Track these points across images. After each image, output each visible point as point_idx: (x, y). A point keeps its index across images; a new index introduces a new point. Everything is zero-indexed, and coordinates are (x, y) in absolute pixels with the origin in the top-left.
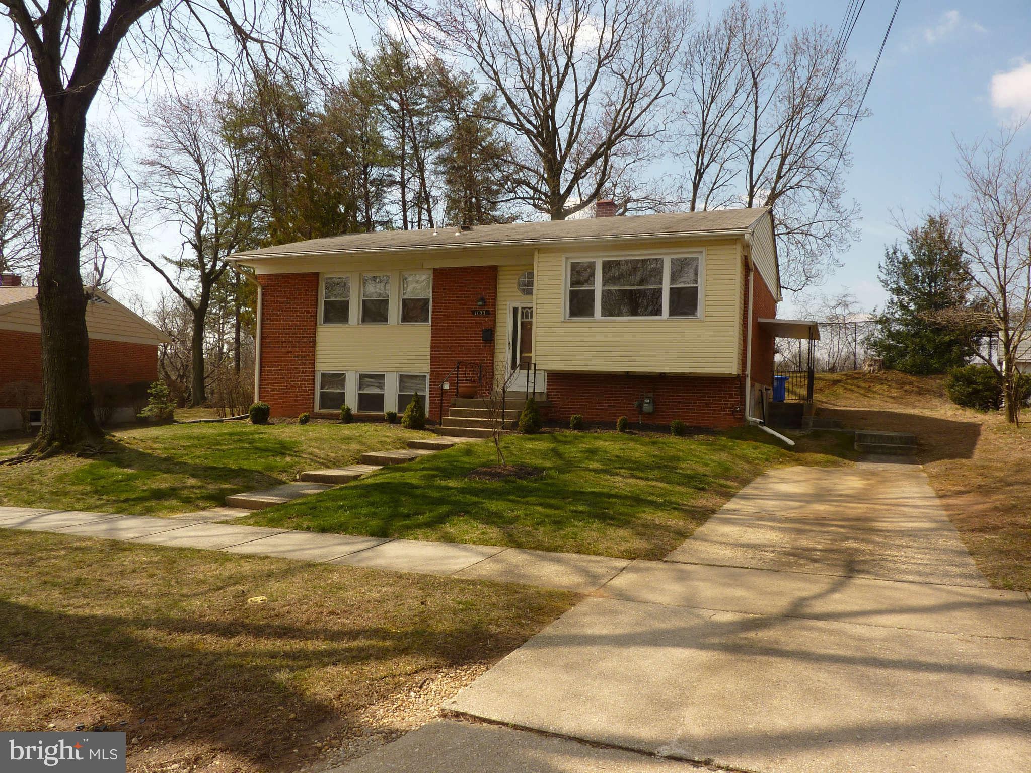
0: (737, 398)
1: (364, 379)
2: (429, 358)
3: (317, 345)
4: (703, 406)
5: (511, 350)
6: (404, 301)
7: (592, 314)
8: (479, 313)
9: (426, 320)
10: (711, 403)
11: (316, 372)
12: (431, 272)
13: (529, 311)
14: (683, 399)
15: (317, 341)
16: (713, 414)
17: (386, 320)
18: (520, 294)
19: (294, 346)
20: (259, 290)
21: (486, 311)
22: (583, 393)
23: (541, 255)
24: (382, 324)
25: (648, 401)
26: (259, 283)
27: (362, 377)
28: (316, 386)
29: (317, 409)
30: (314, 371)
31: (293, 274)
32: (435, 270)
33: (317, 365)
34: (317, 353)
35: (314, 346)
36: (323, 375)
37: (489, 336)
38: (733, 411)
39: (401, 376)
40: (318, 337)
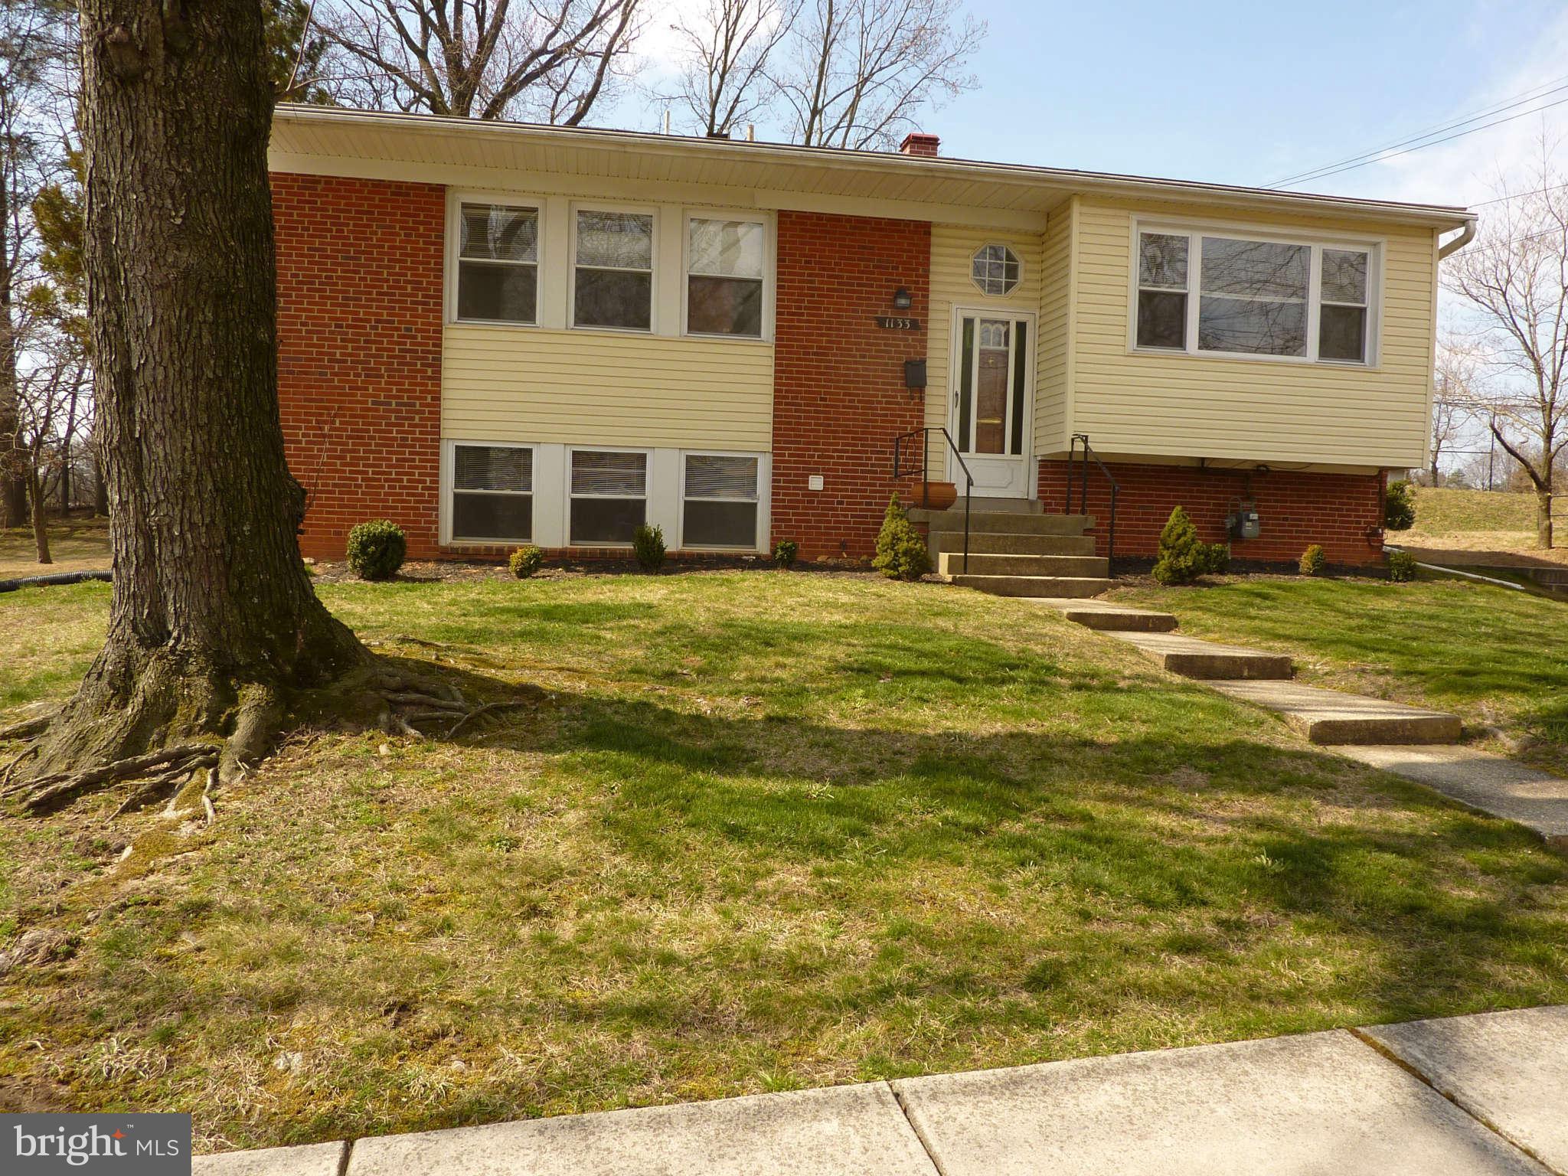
0: (1374, 511)
1: (587, 464)
2: (770, 418)
3: (445, 374)
4: (1323, 527)
5: (958, 411)
6: (694, 281)
7: (1178, 343)
8: (896, 324)
9: (755, 329)
10: (1335, 521)
11: (443, 444)
12: (774, 220)
14: (1291, 513)
15: (445, 364)
16: (1338, 539)
17: (643, 322)
18: (978, 289)
19: (372, 374)
21: (912, 322)
23: (1088, 210)
24: (637, 332)
25: (1254, 516)
27: (579, 458)
28: (442, 478)
29: (446, 536)
30: (437, 439)
31: (362, 182)
32: (783, 215)
33: (444, 424)
34: (445, 394)
35: (437, 378)
36: (460, 451)
37: (915, 376)
38: (1368, 535)
39: (689, 459)
40: (445, 353)
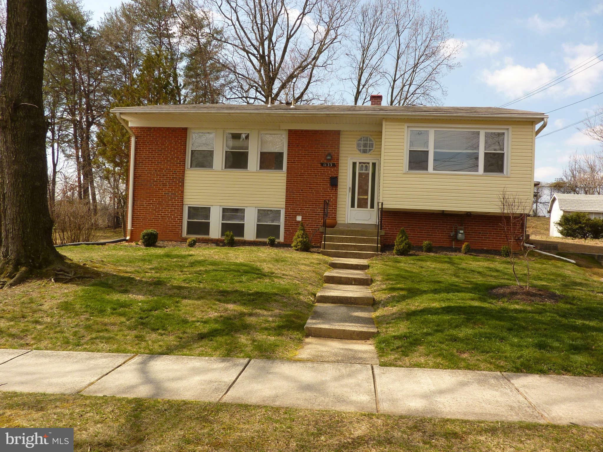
0: (520, 230)
1: (227, 212)
2: (285, 197)
3: (185, 184)
4: (496, 236)
5: (350, 194)
6: (262, 153)
7: (426, 169)
8: (327, 165)
9: (281, 168)
11: (184, 206)
12: (288, 131)
13: (368, 165)
14: (482, 231)
15: (185, 181)
16: (503, 241)
17: (246, 167)
18: (358, 152)
19: (164, 185)
20: (133, 140)
21: (333, 164)
22: (408, 225)
23: (387, 123)
24: (243, 170)
25: (462, 232)
26: (134, 133)
27: (225, 210)
28: (184, 216)
29: (184, 234)
30: (183, 205)
31: (164, 128)
32: (290, 131)
33: (185, 200)
34: (185, 191)
35: (183, 186)
36: (191, 208)
37: (334, 182)
38: (517, 239)
40: (185, 178)
